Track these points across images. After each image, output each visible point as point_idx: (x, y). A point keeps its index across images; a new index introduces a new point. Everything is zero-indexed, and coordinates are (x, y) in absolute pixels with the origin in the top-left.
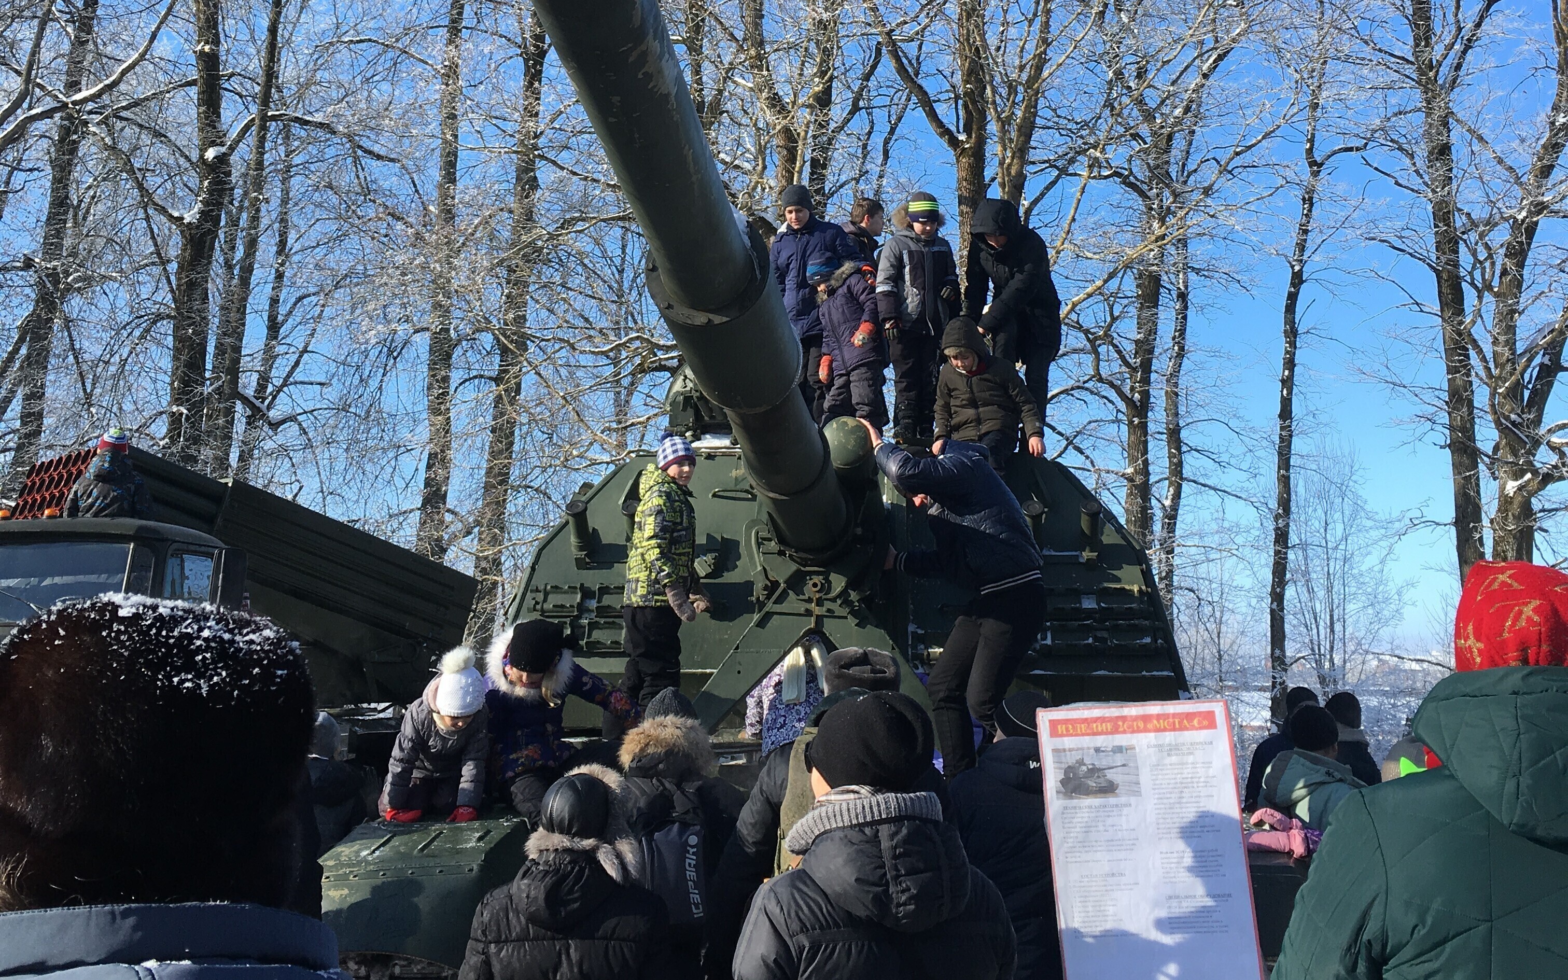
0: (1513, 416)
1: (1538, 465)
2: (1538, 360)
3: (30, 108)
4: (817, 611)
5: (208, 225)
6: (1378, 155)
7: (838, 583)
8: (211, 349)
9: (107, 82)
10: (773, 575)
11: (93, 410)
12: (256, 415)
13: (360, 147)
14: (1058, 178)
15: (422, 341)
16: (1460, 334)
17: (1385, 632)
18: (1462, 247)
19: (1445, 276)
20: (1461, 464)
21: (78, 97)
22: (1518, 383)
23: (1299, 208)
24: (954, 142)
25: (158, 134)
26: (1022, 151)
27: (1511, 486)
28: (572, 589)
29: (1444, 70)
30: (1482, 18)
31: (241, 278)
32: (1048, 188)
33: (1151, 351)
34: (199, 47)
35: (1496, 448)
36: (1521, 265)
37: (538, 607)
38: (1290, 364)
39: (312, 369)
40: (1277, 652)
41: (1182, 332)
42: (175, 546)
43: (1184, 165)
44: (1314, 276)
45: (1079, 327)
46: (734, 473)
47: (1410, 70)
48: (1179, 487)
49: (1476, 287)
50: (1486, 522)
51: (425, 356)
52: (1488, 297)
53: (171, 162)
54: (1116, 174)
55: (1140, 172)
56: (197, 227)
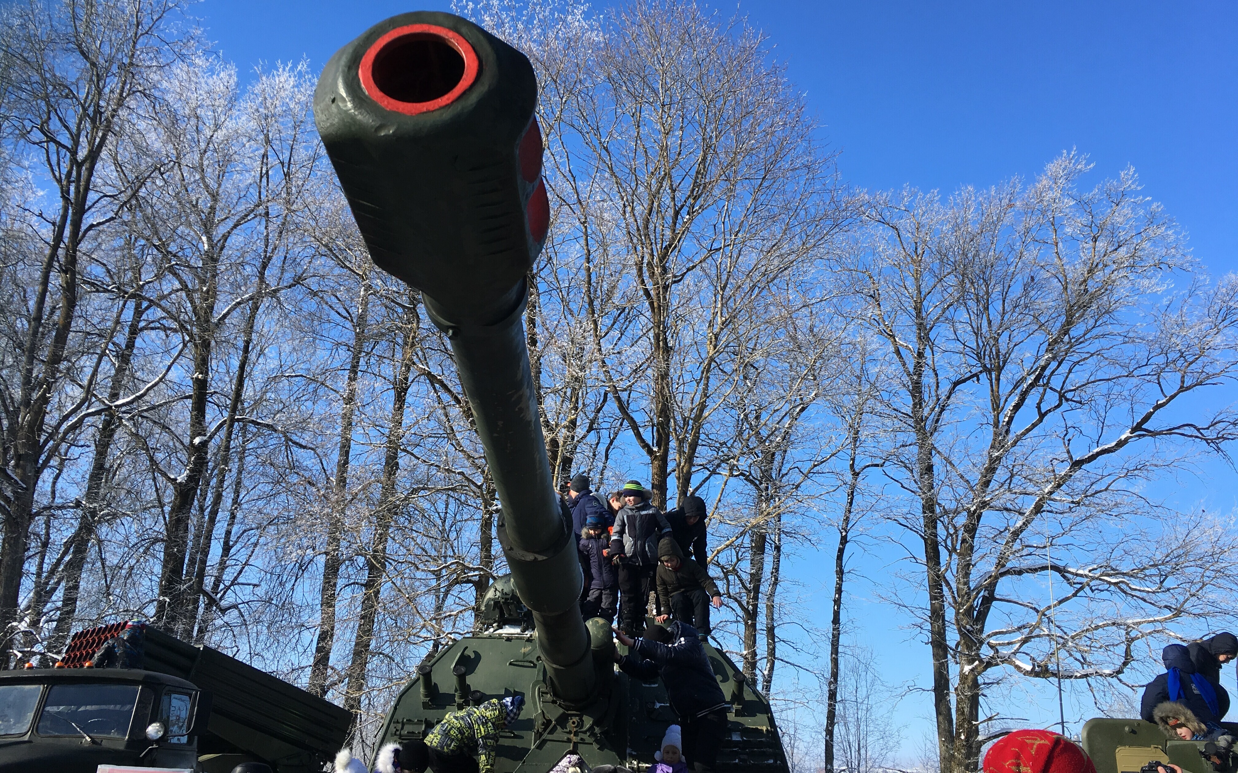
0: (968, 627)
1: (983, 656)
2: (982, 594)
3: (88, 408)
4: (574, 739)
5: (192, 484)
6: (890, 469)
7: (588, 722)
8: (186, 561)
9: (138, 394)
10: (548, 716)
11: (111, 598)
12: (212, 602)
13: (291, 440)
14: (710, 476)
15: (321, 560)
16: (938, 576)
17: (890, 755)
18: (940, 525)
19: (929, 542)
20: (938, 654)
21: (118, 403)
22: (972, 606)
23: (845, 499)
24: (650, 452)
25: (165, 427)
26: (690, 460)
27: (967, 668)
28: (420, 722)
29: (929, 422)
30: (950, 394)
31: (210, 518)
32: (704, 481)
33: (759, 580)
34: (196, 376)
35: (957, 645)
36: (973, 537)
37: (398, 733)
38: (839, 591)
39: (250, 575)
40: (829, 766)
41: (777, 569)
42: (167, 688)
43: (780, 470)
44: (853, 539)
45: (718, 564)
46: (523, 650)
47: (911, 421)
48: (773, 664)
49: (948, 550)
50: (952, 690)
51: (322, 570)
52: (954, 556)
53: (171, 444)
54: (742, 474)
55: (756, 473)
56: (185, 485)
